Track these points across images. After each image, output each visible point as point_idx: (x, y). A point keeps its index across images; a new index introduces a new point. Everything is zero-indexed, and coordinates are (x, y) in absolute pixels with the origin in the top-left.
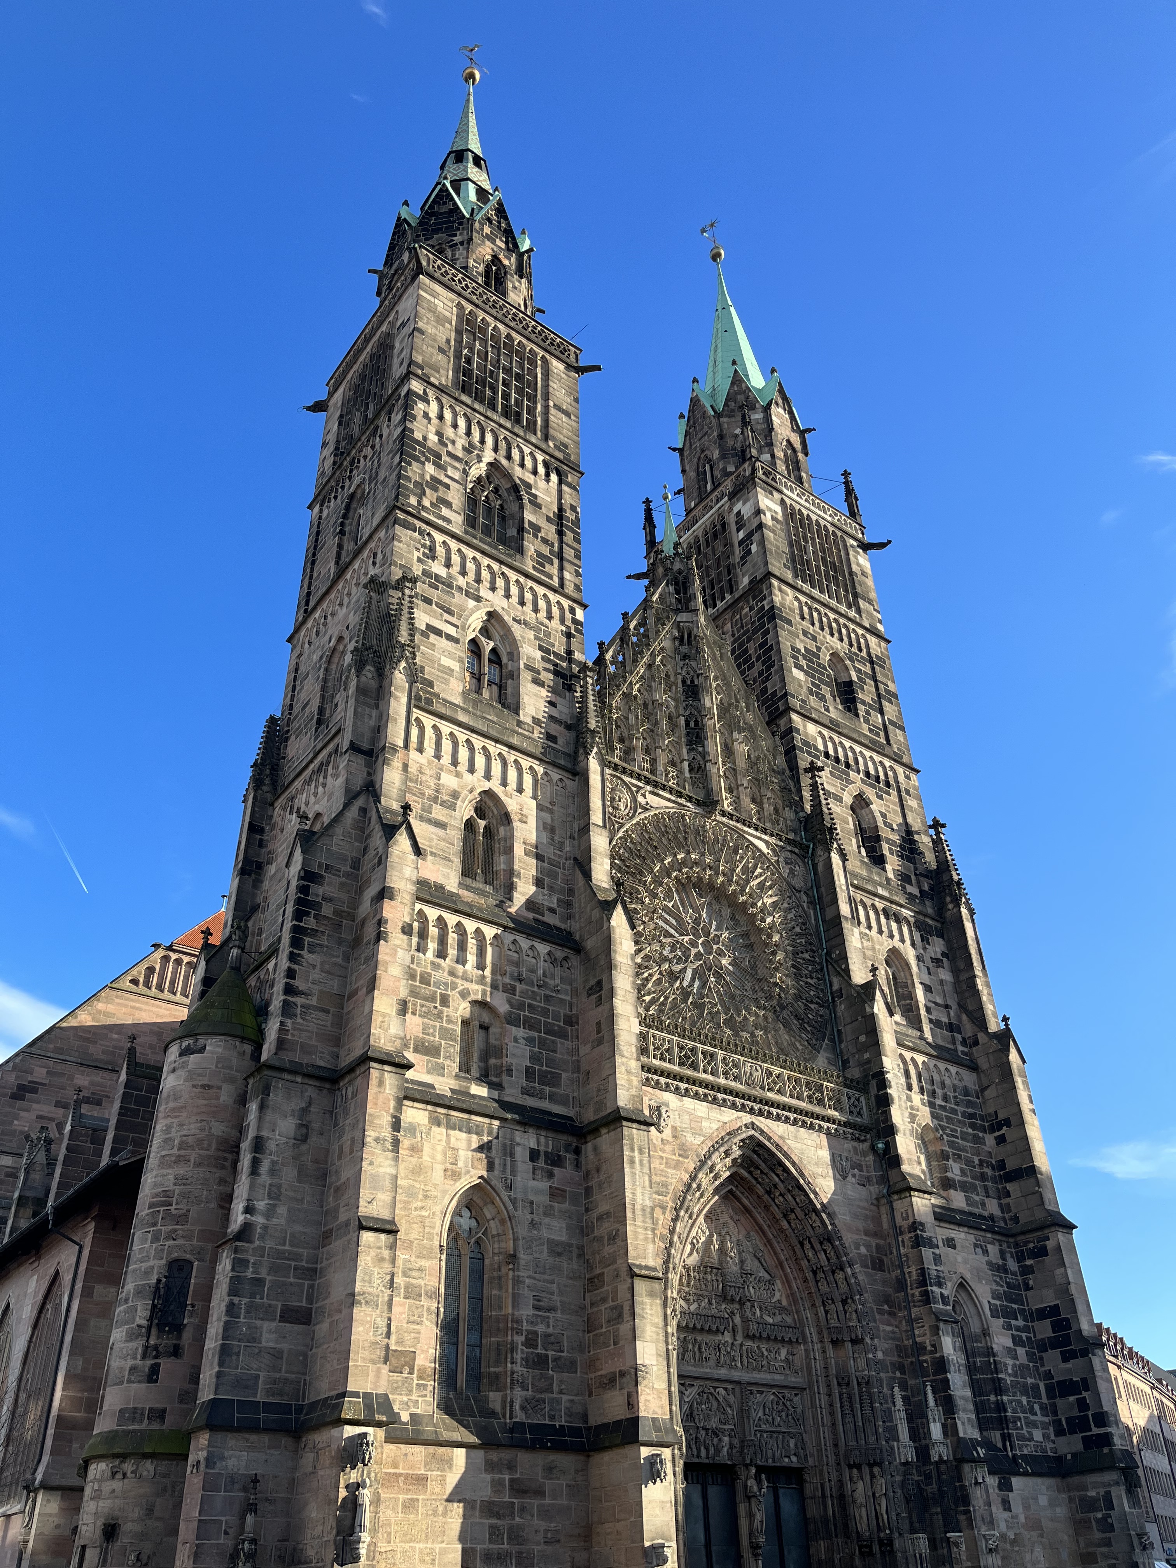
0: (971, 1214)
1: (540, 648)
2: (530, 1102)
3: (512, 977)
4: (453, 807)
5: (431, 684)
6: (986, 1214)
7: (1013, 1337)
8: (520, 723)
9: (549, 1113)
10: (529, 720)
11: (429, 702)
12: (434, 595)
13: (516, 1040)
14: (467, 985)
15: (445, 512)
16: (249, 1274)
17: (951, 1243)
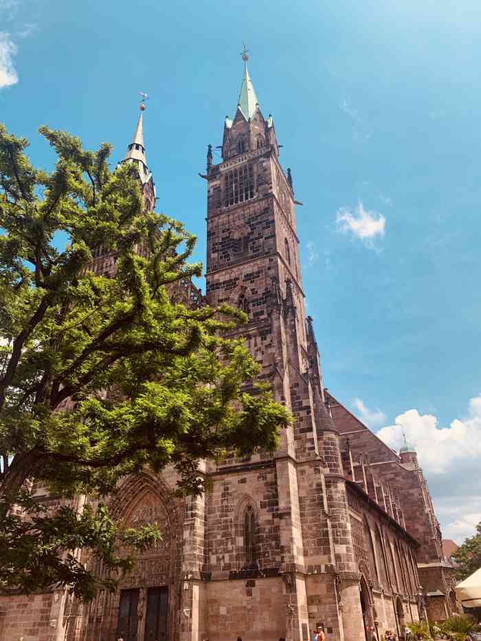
0: (261, 462)
17: (243, 481)
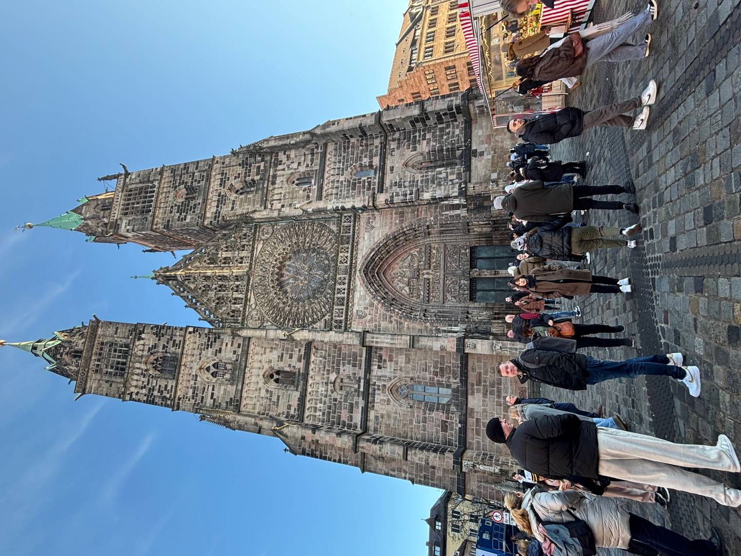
0: (380, 155)
1: (207, 348)
2: (363, 366)
3: (324, 371)
4: (271, 392)
5: (231, 399)
6: (380, 146)
7: (423, 139)
8: (237, 360)
9: (366, 358)
10: (235, 356)
11: (237, 401)
12: (200, 395)
13: (344, 370)
14: (329, 390)
15: (169, 388)
16: (423, 479)
17: (392, 169)
